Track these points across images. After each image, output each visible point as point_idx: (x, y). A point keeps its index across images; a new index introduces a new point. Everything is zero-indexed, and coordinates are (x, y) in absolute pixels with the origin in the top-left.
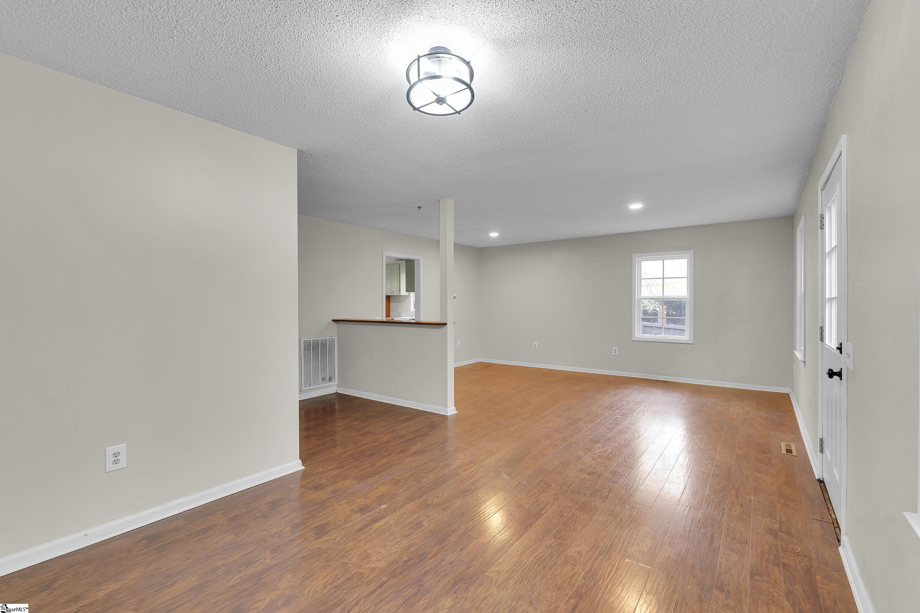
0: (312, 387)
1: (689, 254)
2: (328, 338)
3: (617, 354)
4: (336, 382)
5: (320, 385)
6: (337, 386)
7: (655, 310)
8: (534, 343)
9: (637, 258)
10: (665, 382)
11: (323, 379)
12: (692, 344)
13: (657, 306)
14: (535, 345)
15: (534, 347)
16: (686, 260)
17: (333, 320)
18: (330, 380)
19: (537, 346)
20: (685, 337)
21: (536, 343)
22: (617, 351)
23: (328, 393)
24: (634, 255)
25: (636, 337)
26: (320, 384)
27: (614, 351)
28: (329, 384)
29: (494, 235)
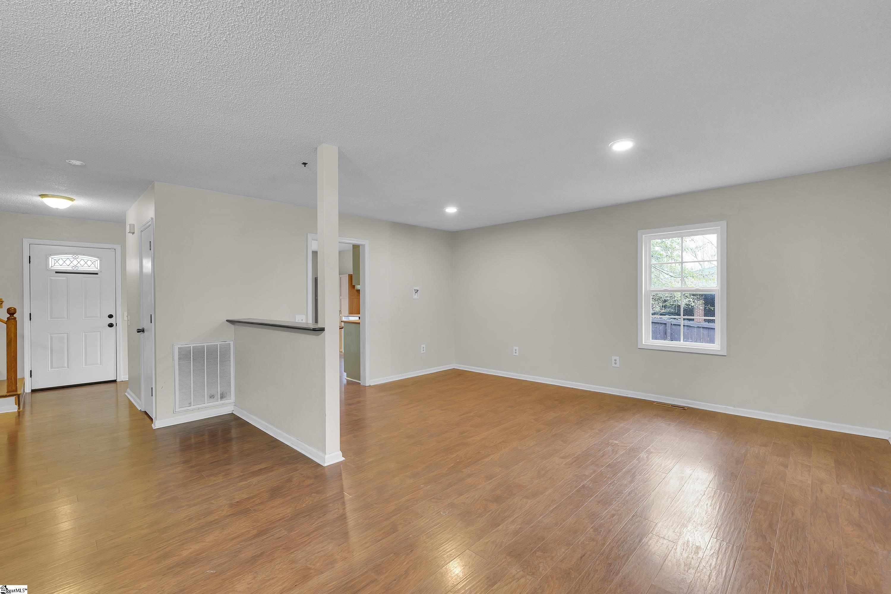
0: (192, 407)
1: (720, 227)
2: (218, 343)
3: (618, 365)
4: (232, 399)
5: (206, 405)
6: (234, 404)
7: (689, 305)
8: (515, 348)
9: (644, 236)
10: (683, 408)
11: (212, 397)
12: (726, 356)
13: (692, 300)
14: (516, 350)
15: (514, 353)
16: (716, 235)
17: (227, 321)
18: (222, 397)
19: (517, 351)
20: (715, 347)
21: (517, 348)
22: (618, 362)
23: (219, 414)
24: (639, 232)
25: (643, 343)
26: (206, 403)
27: (613, 362)
28: (220, 402)
29: (451, 210)
